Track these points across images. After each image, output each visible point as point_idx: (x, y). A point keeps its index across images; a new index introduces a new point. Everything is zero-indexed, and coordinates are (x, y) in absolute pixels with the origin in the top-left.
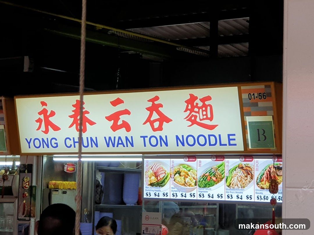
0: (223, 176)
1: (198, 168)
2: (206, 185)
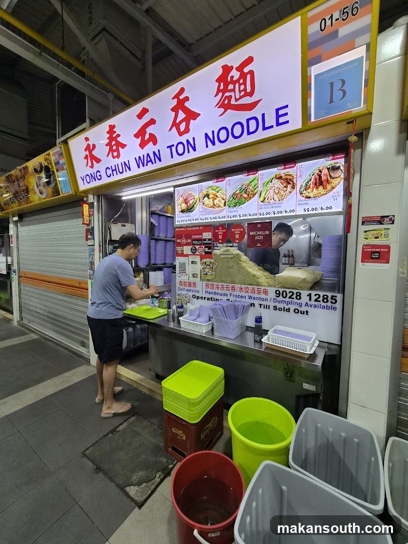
0: (255, 191)
1: (228, 187)
2: (236, 204)
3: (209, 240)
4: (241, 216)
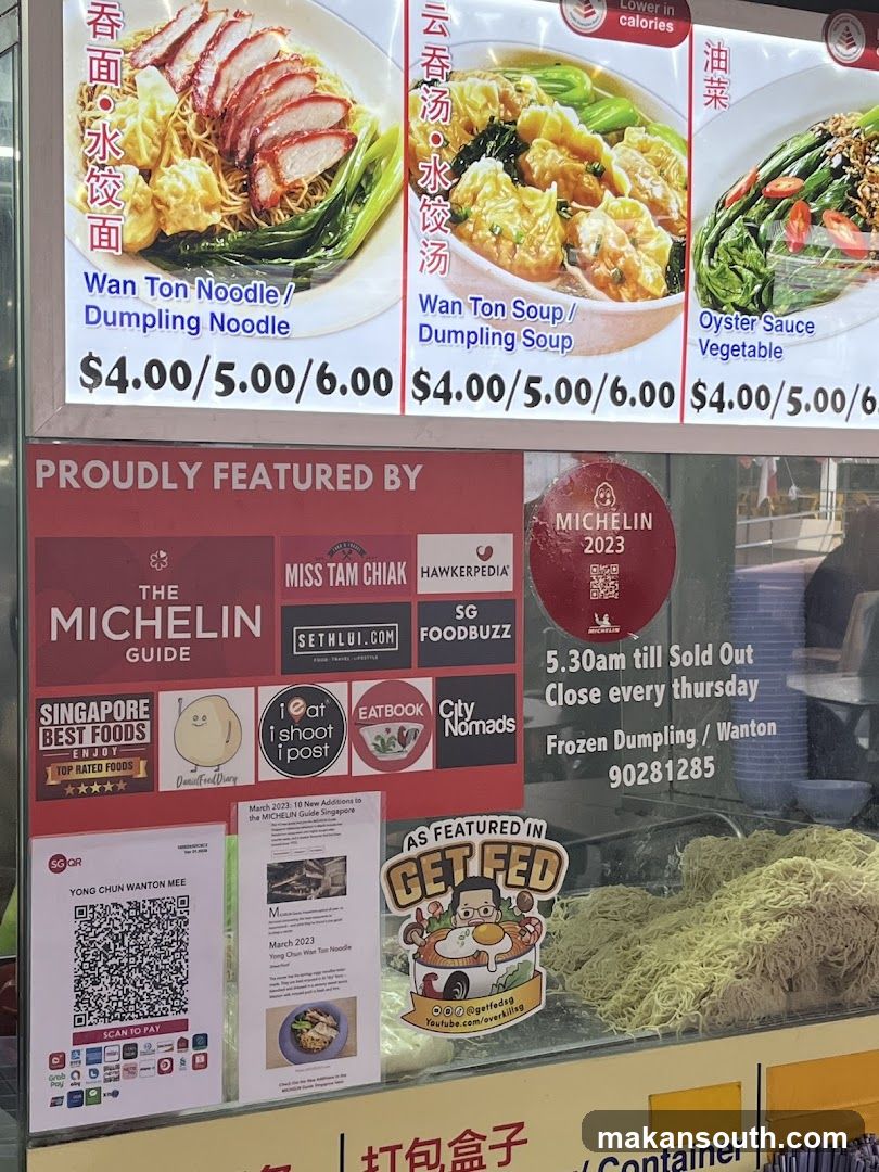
1: (702, 113)
2: (770, 286)
3: (492, 608)
4: (805, 398)
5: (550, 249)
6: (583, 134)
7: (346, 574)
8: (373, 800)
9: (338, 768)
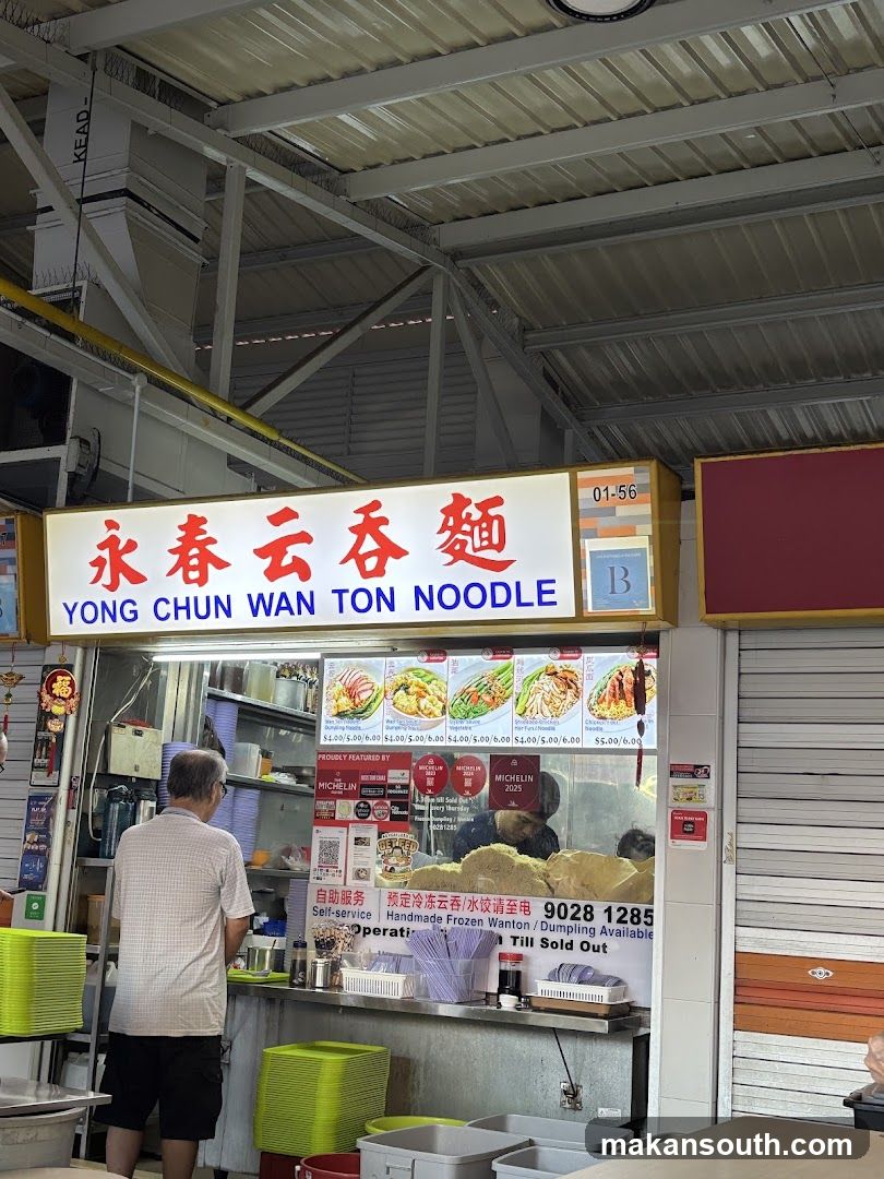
0: (508, 692)
1: (451, 675)
2: (467, 713)
3: (404, 787)
4: (478, 739)
5: (414, 708)
6: (422, 683)
7: (373, 778)
8: (376, 826)
9: (369, 819)
